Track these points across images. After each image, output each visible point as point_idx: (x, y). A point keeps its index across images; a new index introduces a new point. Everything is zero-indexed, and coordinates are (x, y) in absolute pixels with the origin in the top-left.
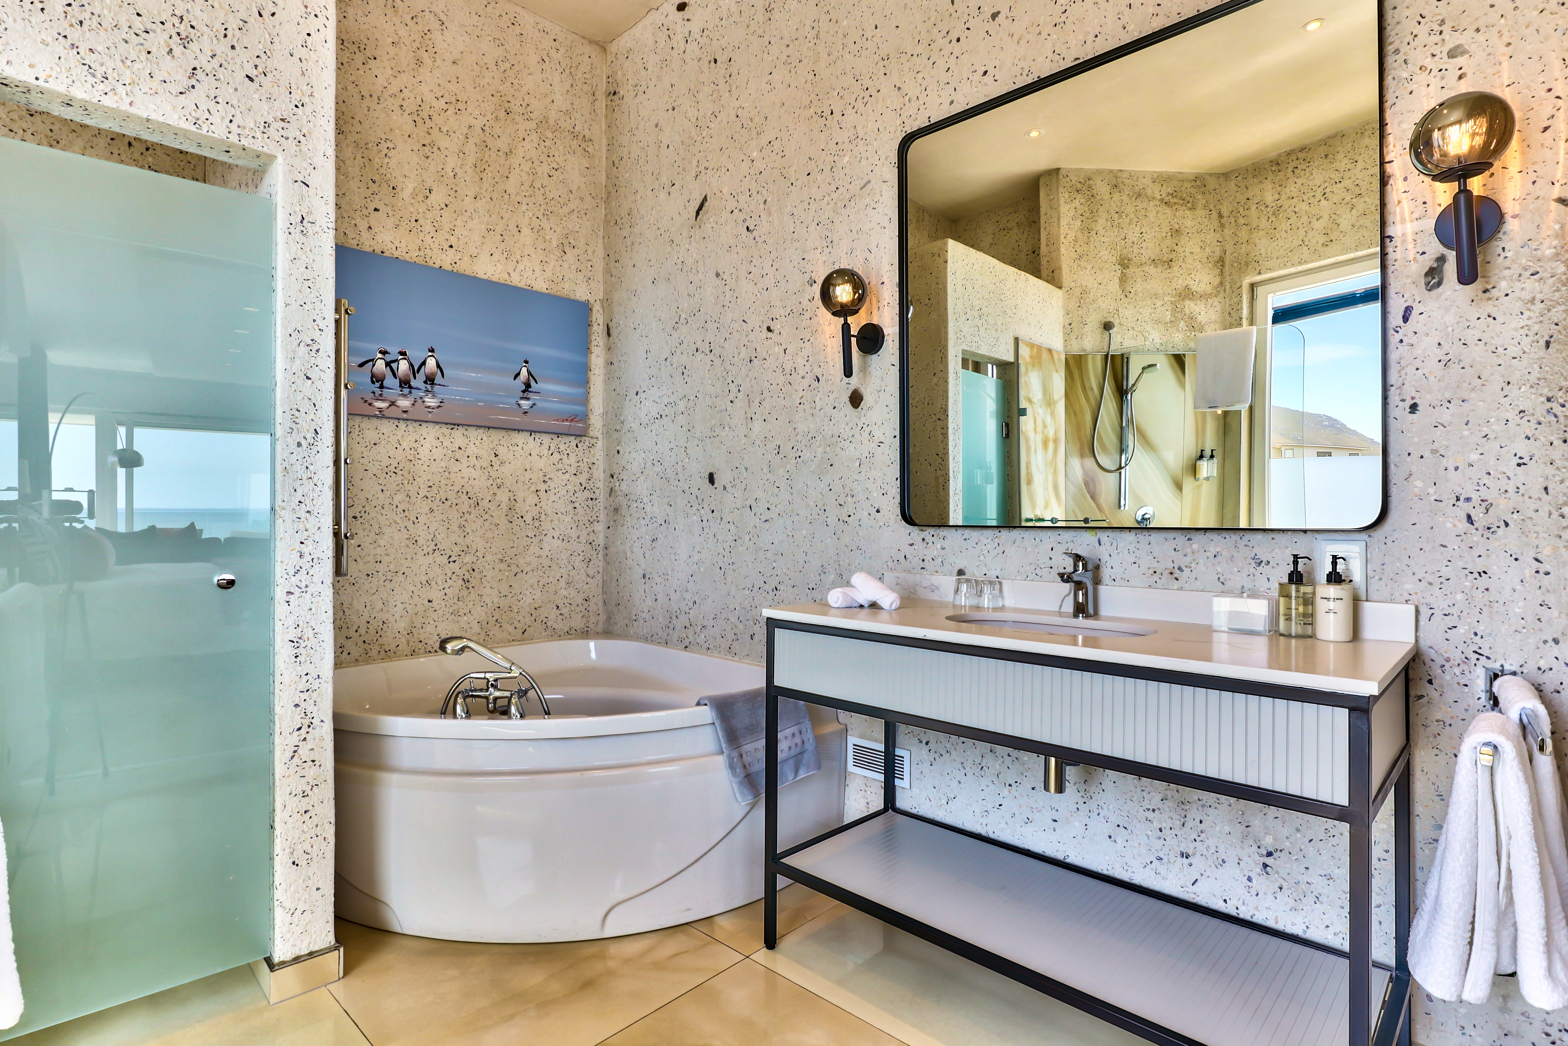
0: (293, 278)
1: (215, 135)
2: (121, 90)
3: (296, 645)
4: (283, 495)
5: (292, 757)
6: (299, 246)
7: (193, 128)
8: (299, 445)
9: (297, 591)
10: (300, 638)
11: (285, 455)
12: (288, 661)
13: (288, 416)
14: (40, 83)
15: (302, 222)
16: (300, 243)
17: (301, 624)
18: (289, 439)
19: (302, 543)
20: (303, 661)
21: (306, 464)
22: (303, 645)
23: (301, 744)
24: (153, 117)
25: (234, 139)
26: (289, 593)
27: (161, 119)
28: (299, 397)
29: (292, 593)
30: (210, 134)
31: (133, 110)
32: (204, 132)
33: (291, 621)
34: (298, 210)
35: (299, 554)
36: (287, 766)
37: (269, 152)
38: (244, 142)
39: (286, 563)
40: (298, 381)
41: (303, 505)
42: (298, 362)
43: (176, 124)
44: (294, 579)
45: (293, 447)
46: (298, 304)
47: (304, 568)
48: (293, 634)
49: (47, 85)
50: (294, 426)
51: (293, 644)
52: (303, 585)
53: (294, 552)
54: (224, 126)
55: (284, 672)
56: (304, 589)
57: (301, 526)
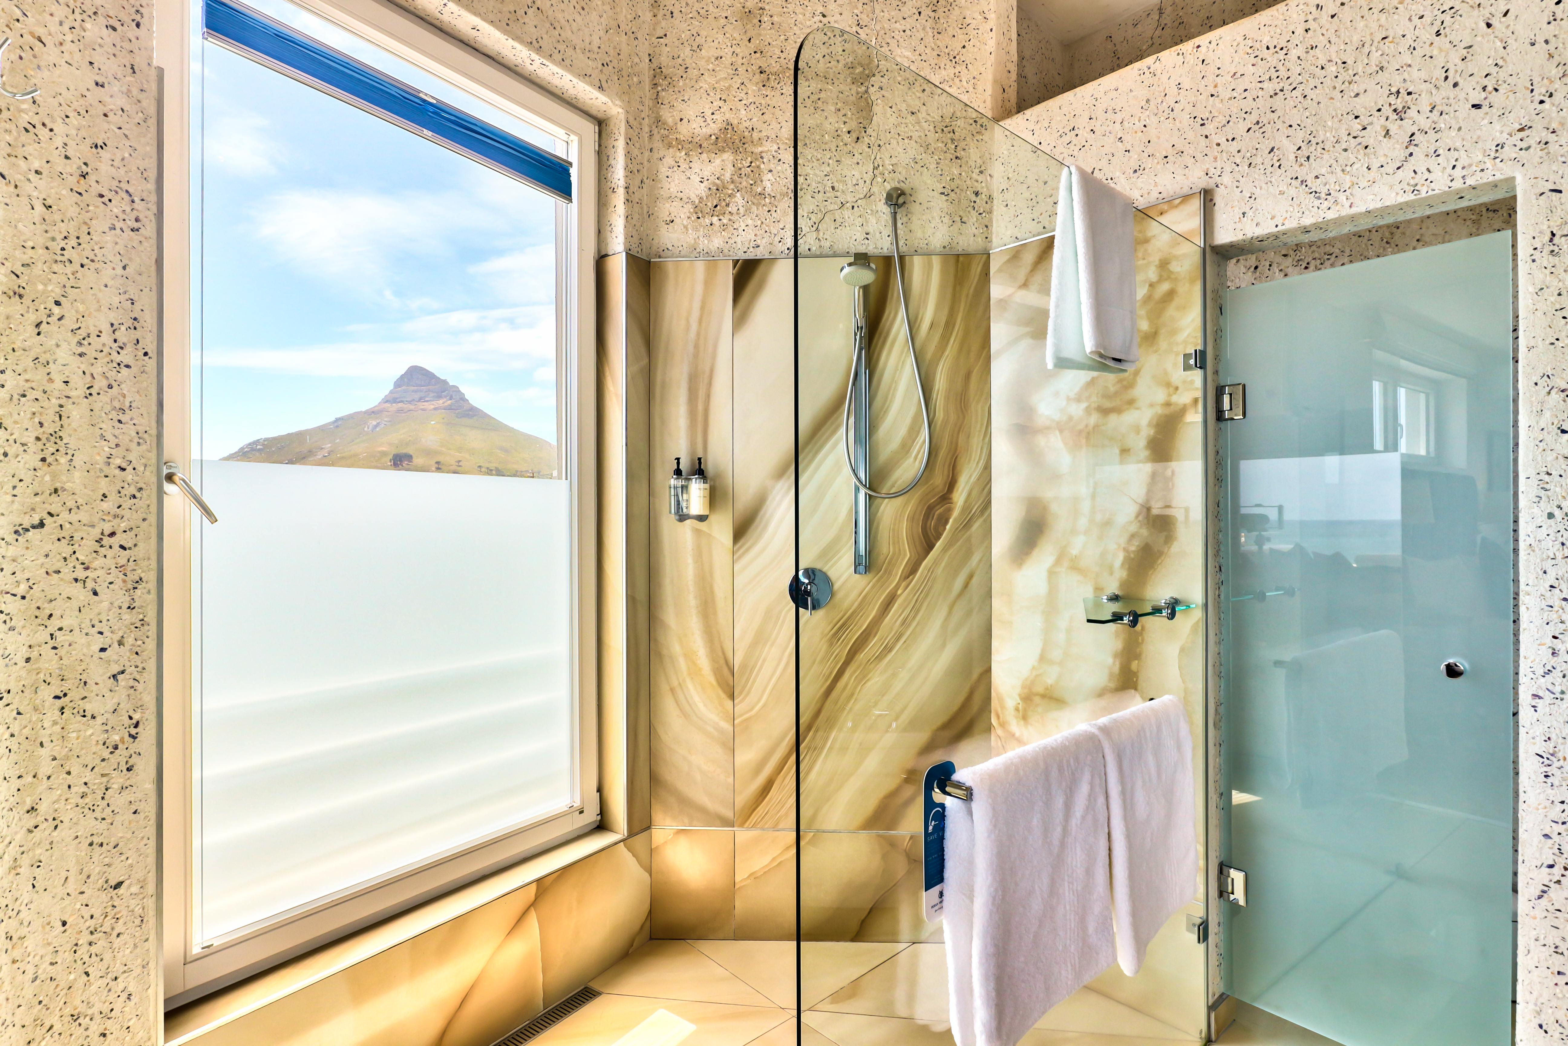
0: (1539, 314)
1: (1437, 192)
2: (1342, 197)
3: (1547, 762)
4: (1528, 578)
5: (1540, 897)
6: (1547, 272)
7: (1412, 197)
8: (1551, 516)
9: (1548, 697)
10: (1552, 755)
11: (1530, 530)
12: (1533, 777)
13: (1534, 481)
14: (1280, 228)
15: (1551, 240)
16: (1549, 267)
17: (1553, 737)
18: (1536, 510)
19: (1555, 637)
20: (1556, 783)
21: (1561, 540)
22: (1558, 764)
23: (1552, 885)
24: (1371, 207)
25: (1458, 184)
26: (1535, 696)
27: (1379, 205)
28: (1550, 456)
29: (1540, 698)
30: (1430, 193)
31: (1354, 210)
32: (1423, 194)
33: (1538, 731)
34: (1545, 227)
35: (1551, 651)
36: (1531, 904)
37: (1502, 177)
38: (1470, 181)
39: (1532, 658)
40: (1549, 439)
41: (1557, 591)
42: (1547, 414)
43: (1394, 203)
44: (1543, 680)
45: (1542, 519)
46: (1548, 342)
47: (1559, 669)
48: (1541, 747)
49: (1284, 227)
50: (1542, 493)
51: (1541, 760)
52: (1557, 689)
53: (1544, 648)
54: (1446, 175)
55: (1528, 789)
56: (1558, 695)
57: (1554, 616)
